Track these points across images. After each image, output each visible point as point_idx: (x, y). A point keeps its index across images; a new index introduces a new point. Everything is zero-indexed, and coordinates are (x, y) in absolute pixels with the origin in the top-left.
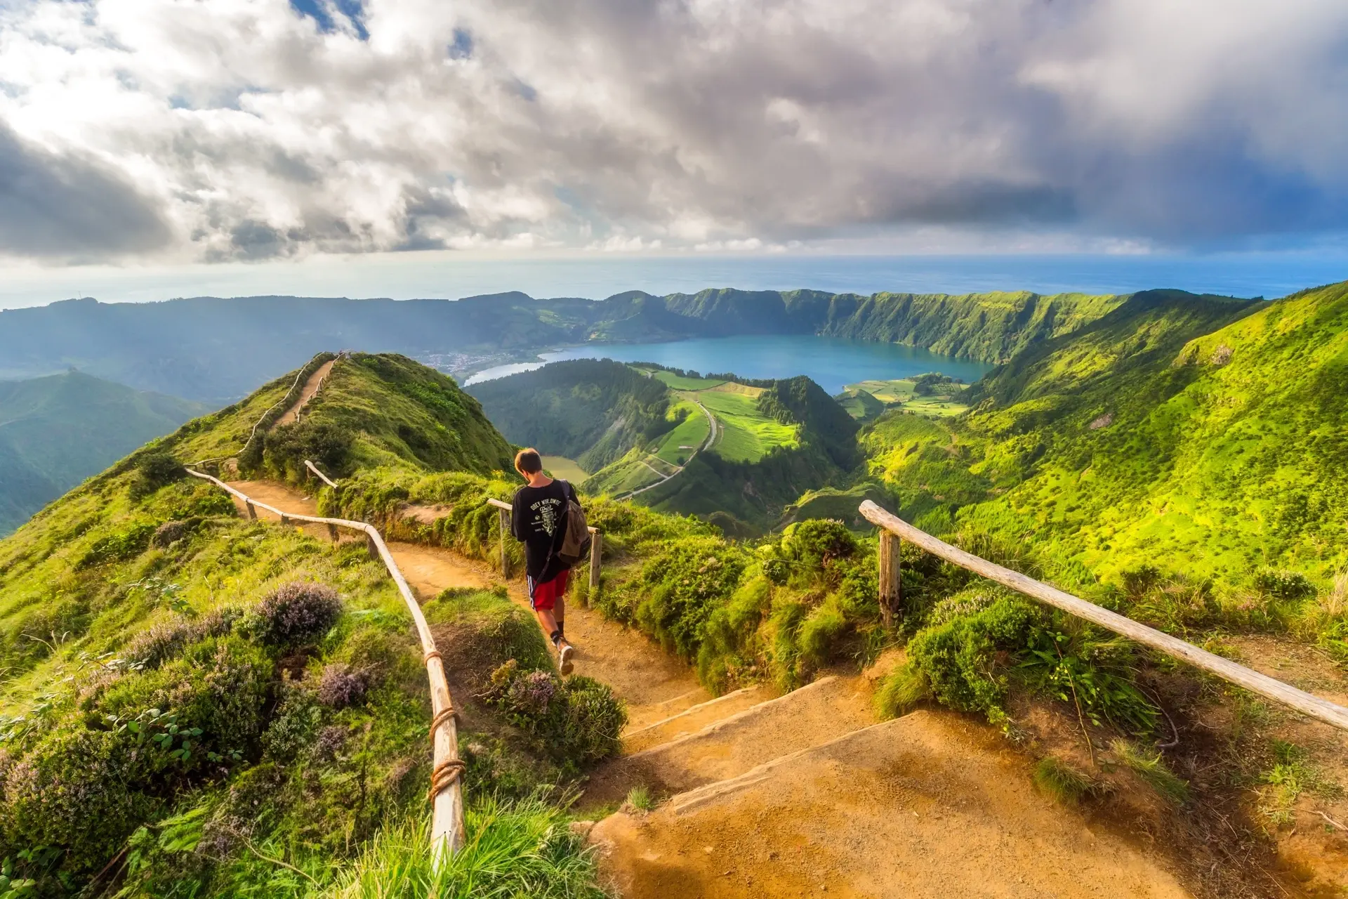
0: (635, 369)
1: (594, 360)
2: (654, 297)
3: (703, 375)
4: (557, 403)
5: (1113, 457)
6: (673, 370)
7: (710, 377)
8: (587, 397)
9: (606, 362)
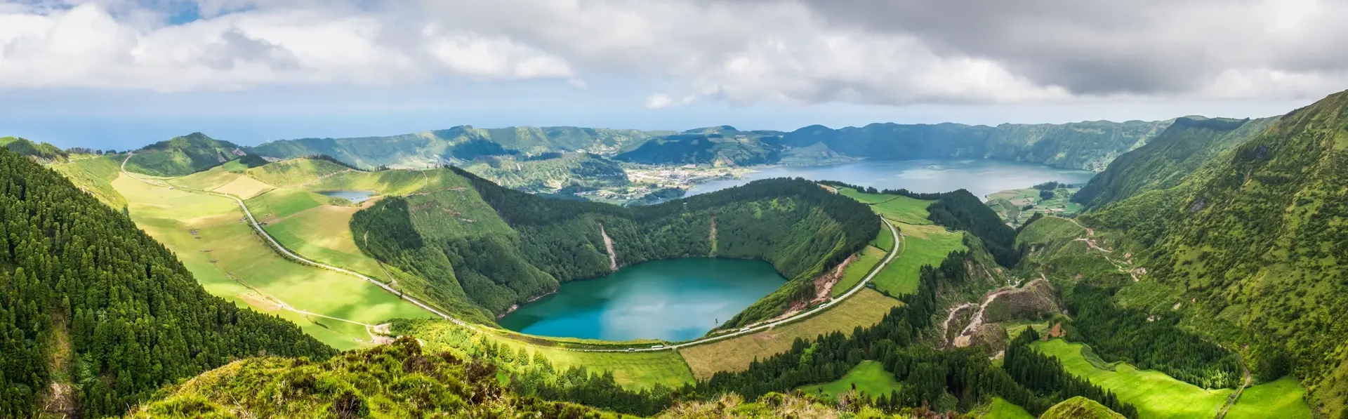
0: (823, 186)
1: (790, 178)
2: (831, 130)
3: (880, 191)
4: (759, 213)
5: (1220, 230)
6: (855, 187)
7: (886, 192)
8: (784, 209)
9: (800, 180)
